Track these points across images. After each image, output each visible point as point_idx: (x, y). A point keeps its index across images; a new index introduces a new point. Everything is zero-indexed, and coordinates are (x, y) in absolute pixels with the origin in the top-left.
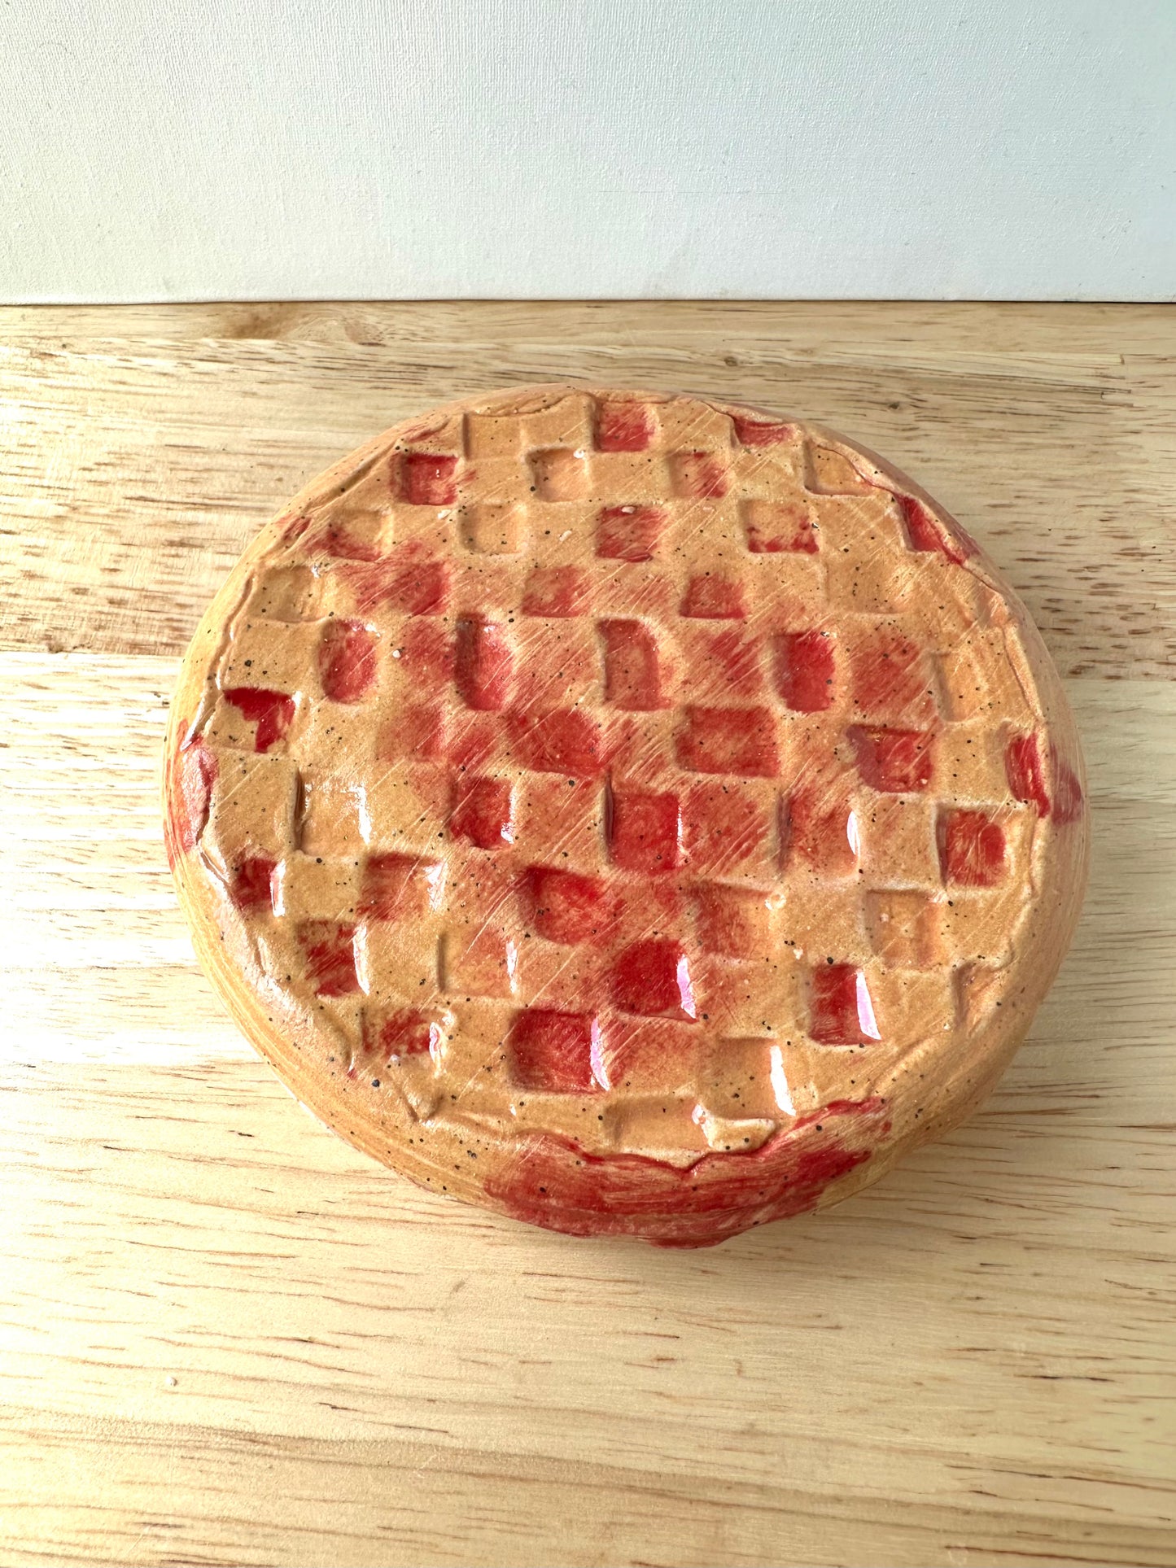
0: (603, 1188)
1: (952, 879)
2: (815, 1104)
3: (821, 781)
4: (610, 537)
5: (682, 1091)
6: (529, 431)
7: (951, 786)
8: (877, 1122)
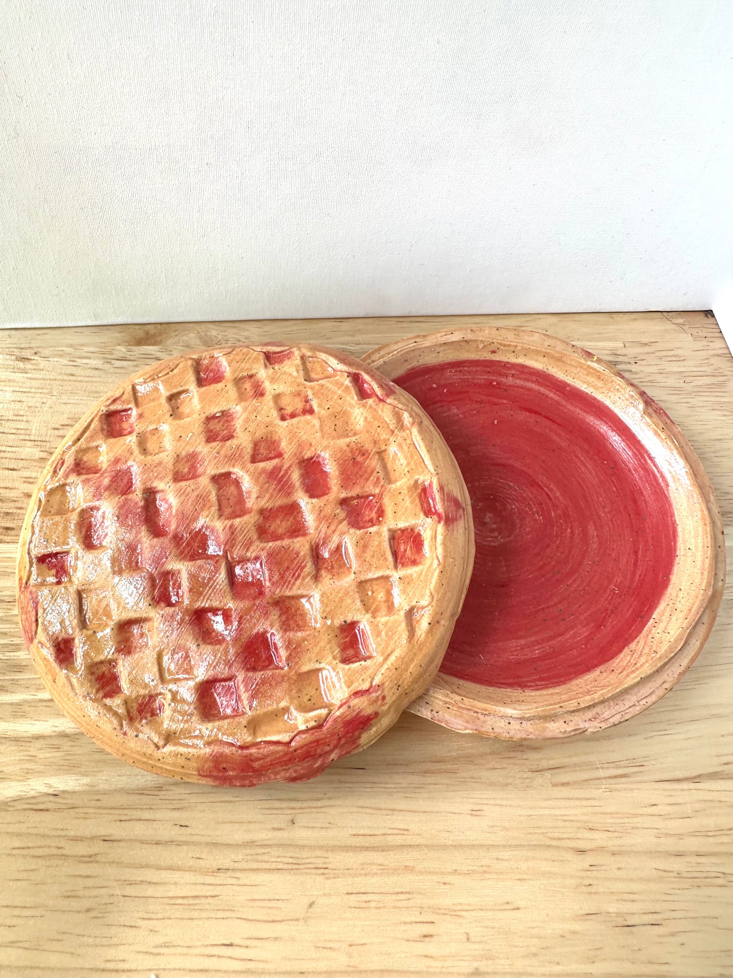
0: (251, 760)
1: (400, 566)
2: (347, 695)
3: (330, 532)
4: (212, 431)
5: (283, 704)
6: (165, 386)
7: (395, 518)
8: (377, 697)
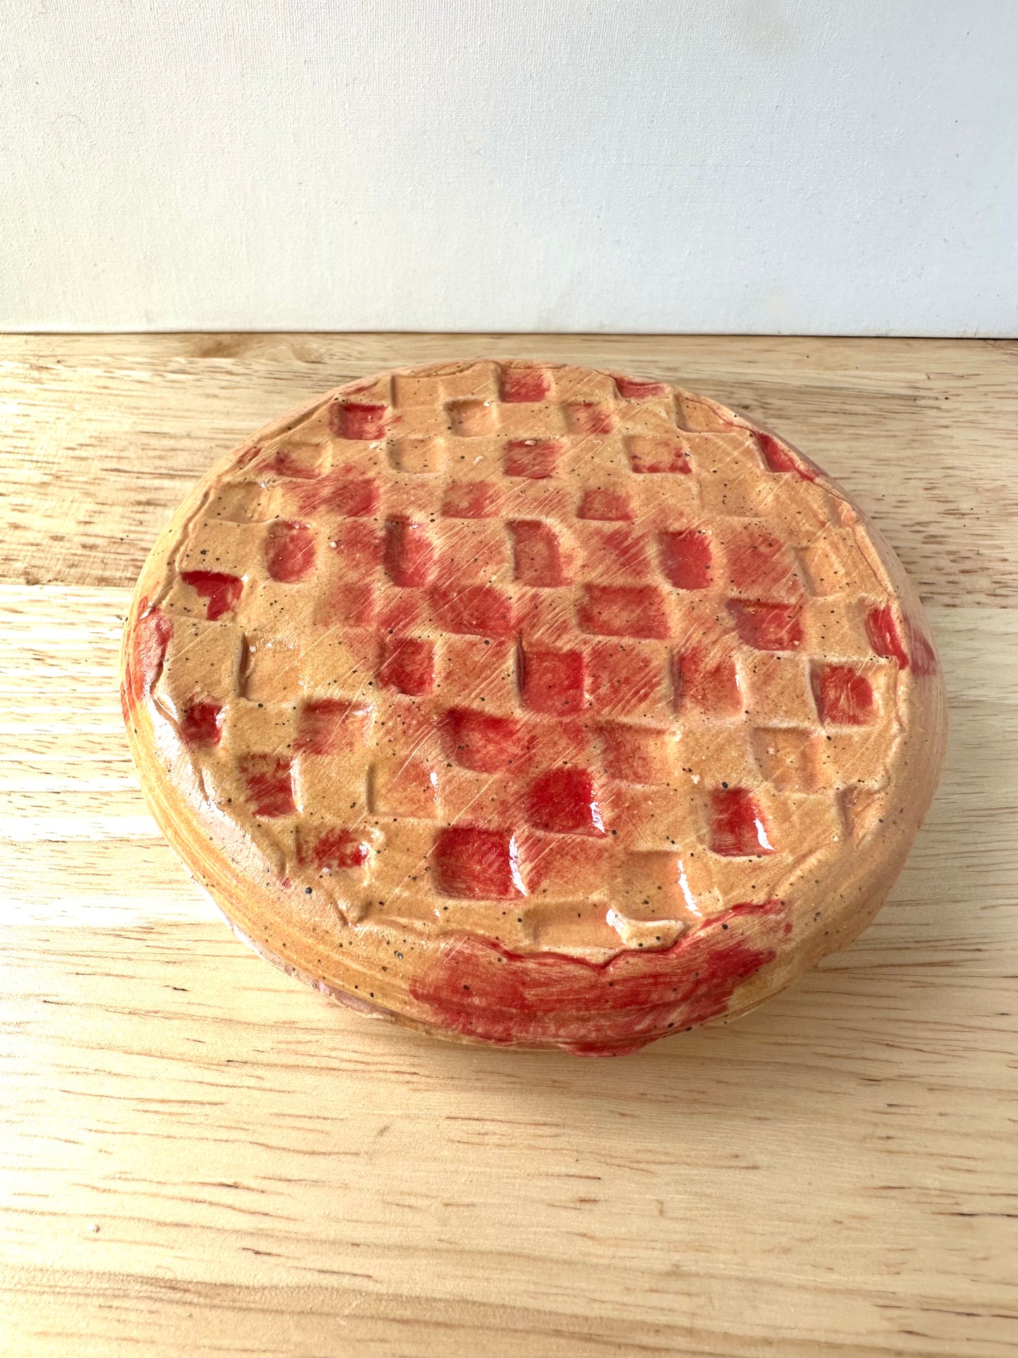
0: (524, 984)
1: (829, 720)
2: (720, 906)
3: (707, 641)
4: (515, 462)
5: (595, 897)
6: (446, 388)
7: (821, 646)
8: (778, 923)
